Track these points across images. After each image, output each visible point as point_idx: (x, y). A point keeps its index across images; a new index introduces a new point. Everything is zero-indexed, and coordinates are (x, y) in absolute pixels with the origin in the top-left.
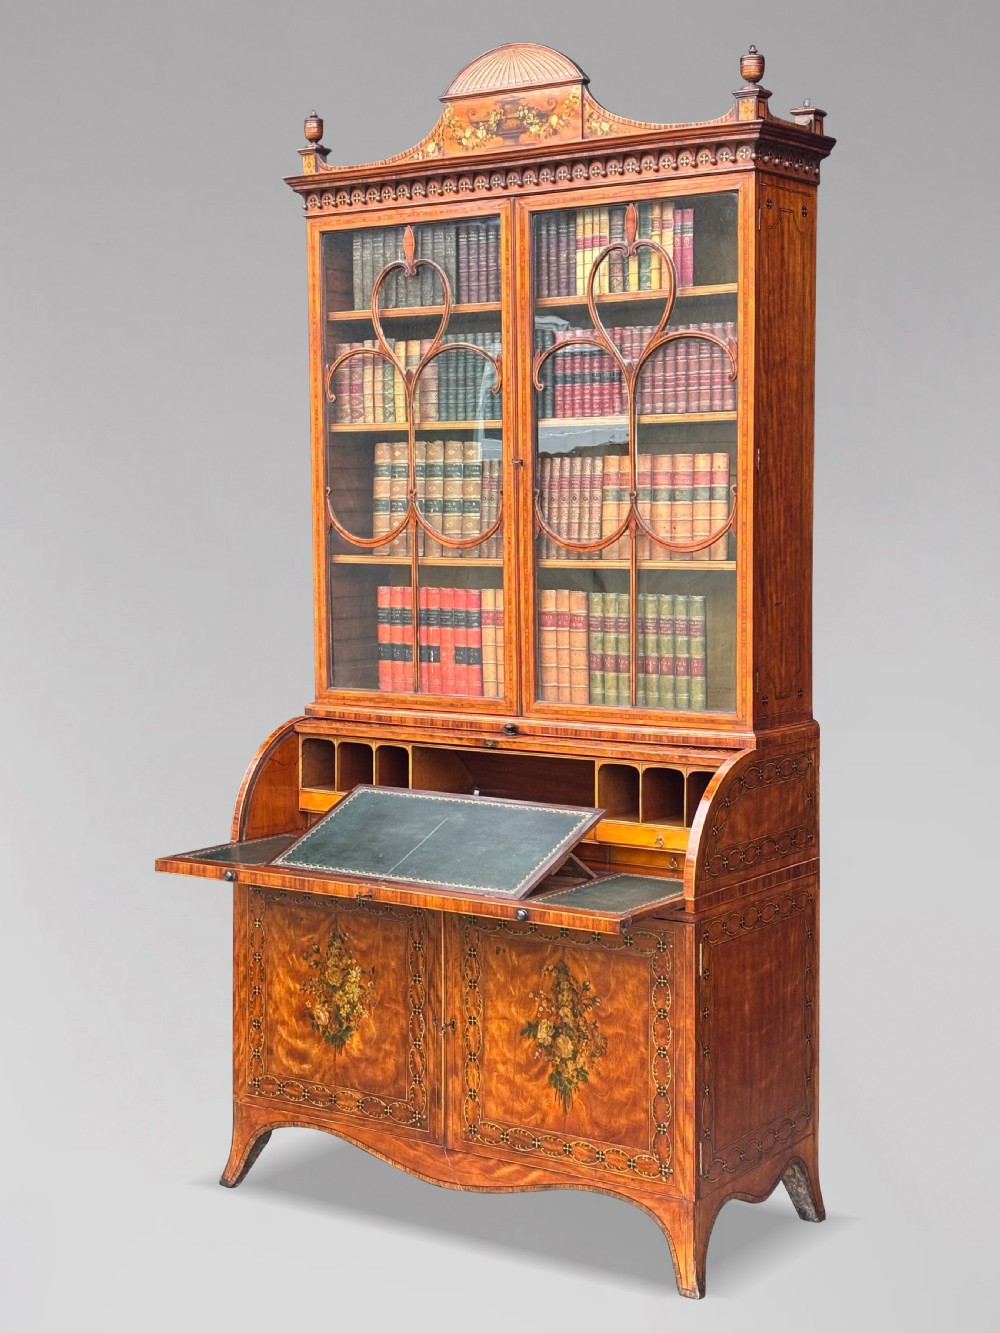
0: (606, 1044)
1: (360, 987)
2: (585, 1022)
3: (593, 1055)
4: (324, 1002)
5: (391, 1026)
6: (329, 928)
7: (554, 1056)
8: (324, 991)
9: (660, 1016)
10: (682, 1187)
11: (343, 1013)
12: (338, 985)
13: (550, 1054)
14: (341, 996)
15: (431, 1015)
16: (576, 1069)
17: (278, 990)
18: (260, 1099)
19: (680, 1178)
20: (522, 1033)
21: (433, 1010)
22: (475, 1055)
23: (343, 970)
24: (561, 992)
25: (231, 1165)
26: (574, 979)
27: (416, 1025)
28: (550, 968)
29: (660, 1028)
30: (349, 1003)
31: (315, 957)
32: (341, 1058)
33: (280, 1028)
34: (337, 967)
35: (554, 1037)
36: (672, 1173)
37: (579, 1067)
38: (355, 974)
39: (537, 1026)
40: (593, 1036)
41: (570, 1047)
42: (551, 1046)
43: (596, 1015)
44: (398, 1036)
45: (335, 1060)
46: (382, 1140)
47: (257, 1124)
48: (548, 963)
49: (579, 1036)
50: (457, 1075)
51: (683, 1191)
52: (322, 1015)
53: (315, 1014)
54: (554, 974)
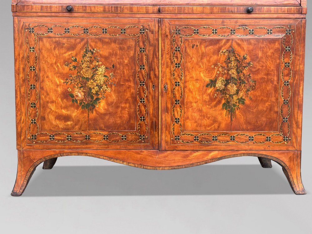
0: (255, 84)
1: (105, 76)
2: (244, 75)
3: (248, 90)
4: (80, 87)
5: (125, 94)
7: (225, 95)
8: (80, 81)
9: (286, 66)
10: (295, 145)
11: (94, 91)
12: (90, 77)
13: (223, 94)
14: (92, 83)
15: (151, 84)
16: (238, 99)
17: (48, 85)
18: (38, 146)
19: (294, 140)
20: (207, 86)
21: (152, 82)
22: (179, 101)
23: (93, 68)
24: (230, 62)
25: (18, 184)
26: (238, 55)
27: (142, 91)
28: (224, 51)
29: (286, 72)
30: (97, 85)
31: (74, 63)
32: (93, 115)
33: (50, 105)
34: (88, 67)
35: (226, 85)
36: (290, 140)
37: (239, 97)
38: (101, 70)
39: (216, 81)
40: (248, 81)
41: (235, 88)
42: (224, 90)
43: (250, 70)
44: (130, 99)
45: (88, 117)
46: (120, 153)
47: (34, 159)
48: (223, 49)
49: (240, 82)
50: (168, 113)
51: (296, 147)
52: (79, 94)
53: (74, 94)
54: (226, 54)
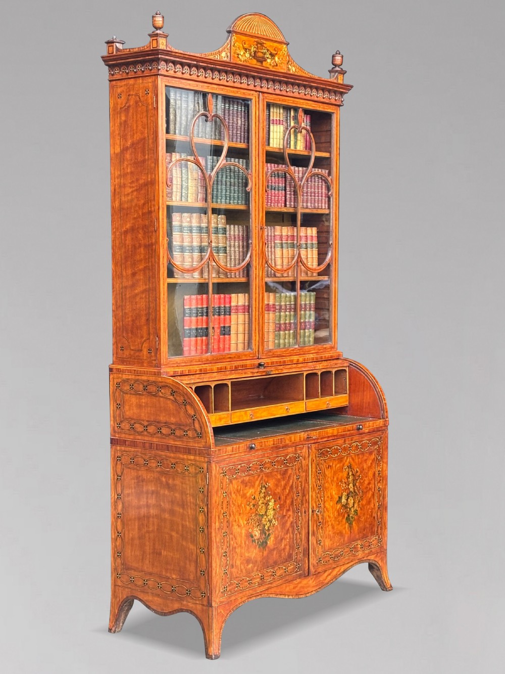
0: (363, 494)
1: (274, 510)
2: (357, 487)
3: (359, 501)
4: (258, 526)
5: (287, 524)
6: (259, 483)
7: (347, 509)
8: (258, 520)
9: (378, 474)
10: (384, 545)
11: (266, 527)
12: (264, 513)
14: (266, 519)
15: (304, 510)
16: (354, 511)
17: (235, 529)
18: (228, 597)
19: (383, 541)
20: (337, 503)
21: (304, 507)
22: (321, 522)
23: (266, 504)
24: (349, 477)
26: (353, 469)
27: (297, 519)
28: (345, 468)
29: (378, 479)
30: (269, 521)
31: (253, 502)
32: (266, 552)
33: (237, 550)
34: (263, 503)
35: (347, 500)
37: (355, 509)
38: (271, 504)
39: (342, 497)
40: (359, 493)
41: (352, 501)
42: (346, 504)
43: (360, 482)
44: (290, 528)
45: (263, 555)
48: (345, 465)
49: (355, 495)
50: (314, 536)
52: (257, 533)
53: (253, 534)
54: (347, 470)
